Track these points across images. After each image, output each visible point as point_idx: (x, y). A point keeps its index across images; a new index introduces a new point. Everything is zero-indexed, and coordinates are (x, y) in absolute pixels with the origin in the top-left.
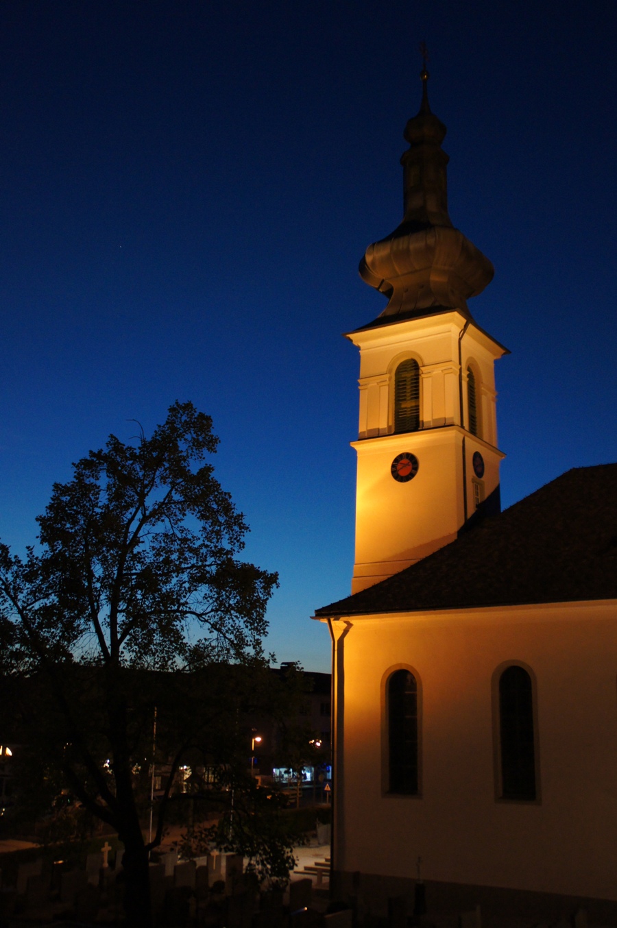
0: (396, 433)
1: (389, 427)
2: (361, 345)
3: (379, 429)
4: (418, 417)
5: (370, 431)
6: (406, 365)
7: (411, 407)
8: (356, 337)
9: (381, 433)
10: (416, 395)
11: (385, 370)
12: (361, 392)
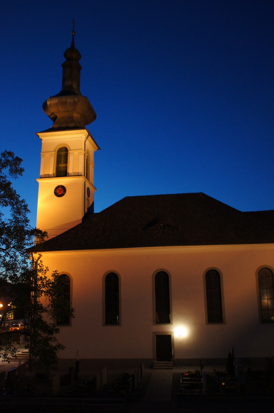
0: (56, 177)
1: (54, 174)
2: (43, 138)
3: (49, 174)
4: (66, 171)
5: (45, 175)
6: (62, 149)
7: (63, 166)
8: (41, 135)
9: (50, 176)
10: (66, 161)
11: (53, 150)
12: (42, 158)
